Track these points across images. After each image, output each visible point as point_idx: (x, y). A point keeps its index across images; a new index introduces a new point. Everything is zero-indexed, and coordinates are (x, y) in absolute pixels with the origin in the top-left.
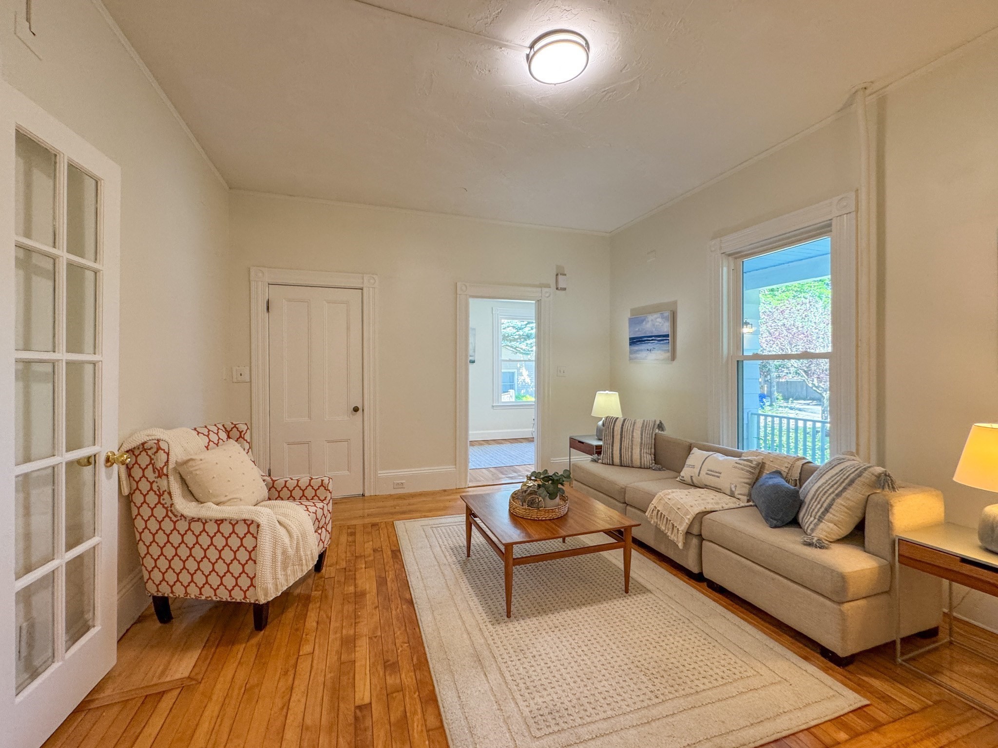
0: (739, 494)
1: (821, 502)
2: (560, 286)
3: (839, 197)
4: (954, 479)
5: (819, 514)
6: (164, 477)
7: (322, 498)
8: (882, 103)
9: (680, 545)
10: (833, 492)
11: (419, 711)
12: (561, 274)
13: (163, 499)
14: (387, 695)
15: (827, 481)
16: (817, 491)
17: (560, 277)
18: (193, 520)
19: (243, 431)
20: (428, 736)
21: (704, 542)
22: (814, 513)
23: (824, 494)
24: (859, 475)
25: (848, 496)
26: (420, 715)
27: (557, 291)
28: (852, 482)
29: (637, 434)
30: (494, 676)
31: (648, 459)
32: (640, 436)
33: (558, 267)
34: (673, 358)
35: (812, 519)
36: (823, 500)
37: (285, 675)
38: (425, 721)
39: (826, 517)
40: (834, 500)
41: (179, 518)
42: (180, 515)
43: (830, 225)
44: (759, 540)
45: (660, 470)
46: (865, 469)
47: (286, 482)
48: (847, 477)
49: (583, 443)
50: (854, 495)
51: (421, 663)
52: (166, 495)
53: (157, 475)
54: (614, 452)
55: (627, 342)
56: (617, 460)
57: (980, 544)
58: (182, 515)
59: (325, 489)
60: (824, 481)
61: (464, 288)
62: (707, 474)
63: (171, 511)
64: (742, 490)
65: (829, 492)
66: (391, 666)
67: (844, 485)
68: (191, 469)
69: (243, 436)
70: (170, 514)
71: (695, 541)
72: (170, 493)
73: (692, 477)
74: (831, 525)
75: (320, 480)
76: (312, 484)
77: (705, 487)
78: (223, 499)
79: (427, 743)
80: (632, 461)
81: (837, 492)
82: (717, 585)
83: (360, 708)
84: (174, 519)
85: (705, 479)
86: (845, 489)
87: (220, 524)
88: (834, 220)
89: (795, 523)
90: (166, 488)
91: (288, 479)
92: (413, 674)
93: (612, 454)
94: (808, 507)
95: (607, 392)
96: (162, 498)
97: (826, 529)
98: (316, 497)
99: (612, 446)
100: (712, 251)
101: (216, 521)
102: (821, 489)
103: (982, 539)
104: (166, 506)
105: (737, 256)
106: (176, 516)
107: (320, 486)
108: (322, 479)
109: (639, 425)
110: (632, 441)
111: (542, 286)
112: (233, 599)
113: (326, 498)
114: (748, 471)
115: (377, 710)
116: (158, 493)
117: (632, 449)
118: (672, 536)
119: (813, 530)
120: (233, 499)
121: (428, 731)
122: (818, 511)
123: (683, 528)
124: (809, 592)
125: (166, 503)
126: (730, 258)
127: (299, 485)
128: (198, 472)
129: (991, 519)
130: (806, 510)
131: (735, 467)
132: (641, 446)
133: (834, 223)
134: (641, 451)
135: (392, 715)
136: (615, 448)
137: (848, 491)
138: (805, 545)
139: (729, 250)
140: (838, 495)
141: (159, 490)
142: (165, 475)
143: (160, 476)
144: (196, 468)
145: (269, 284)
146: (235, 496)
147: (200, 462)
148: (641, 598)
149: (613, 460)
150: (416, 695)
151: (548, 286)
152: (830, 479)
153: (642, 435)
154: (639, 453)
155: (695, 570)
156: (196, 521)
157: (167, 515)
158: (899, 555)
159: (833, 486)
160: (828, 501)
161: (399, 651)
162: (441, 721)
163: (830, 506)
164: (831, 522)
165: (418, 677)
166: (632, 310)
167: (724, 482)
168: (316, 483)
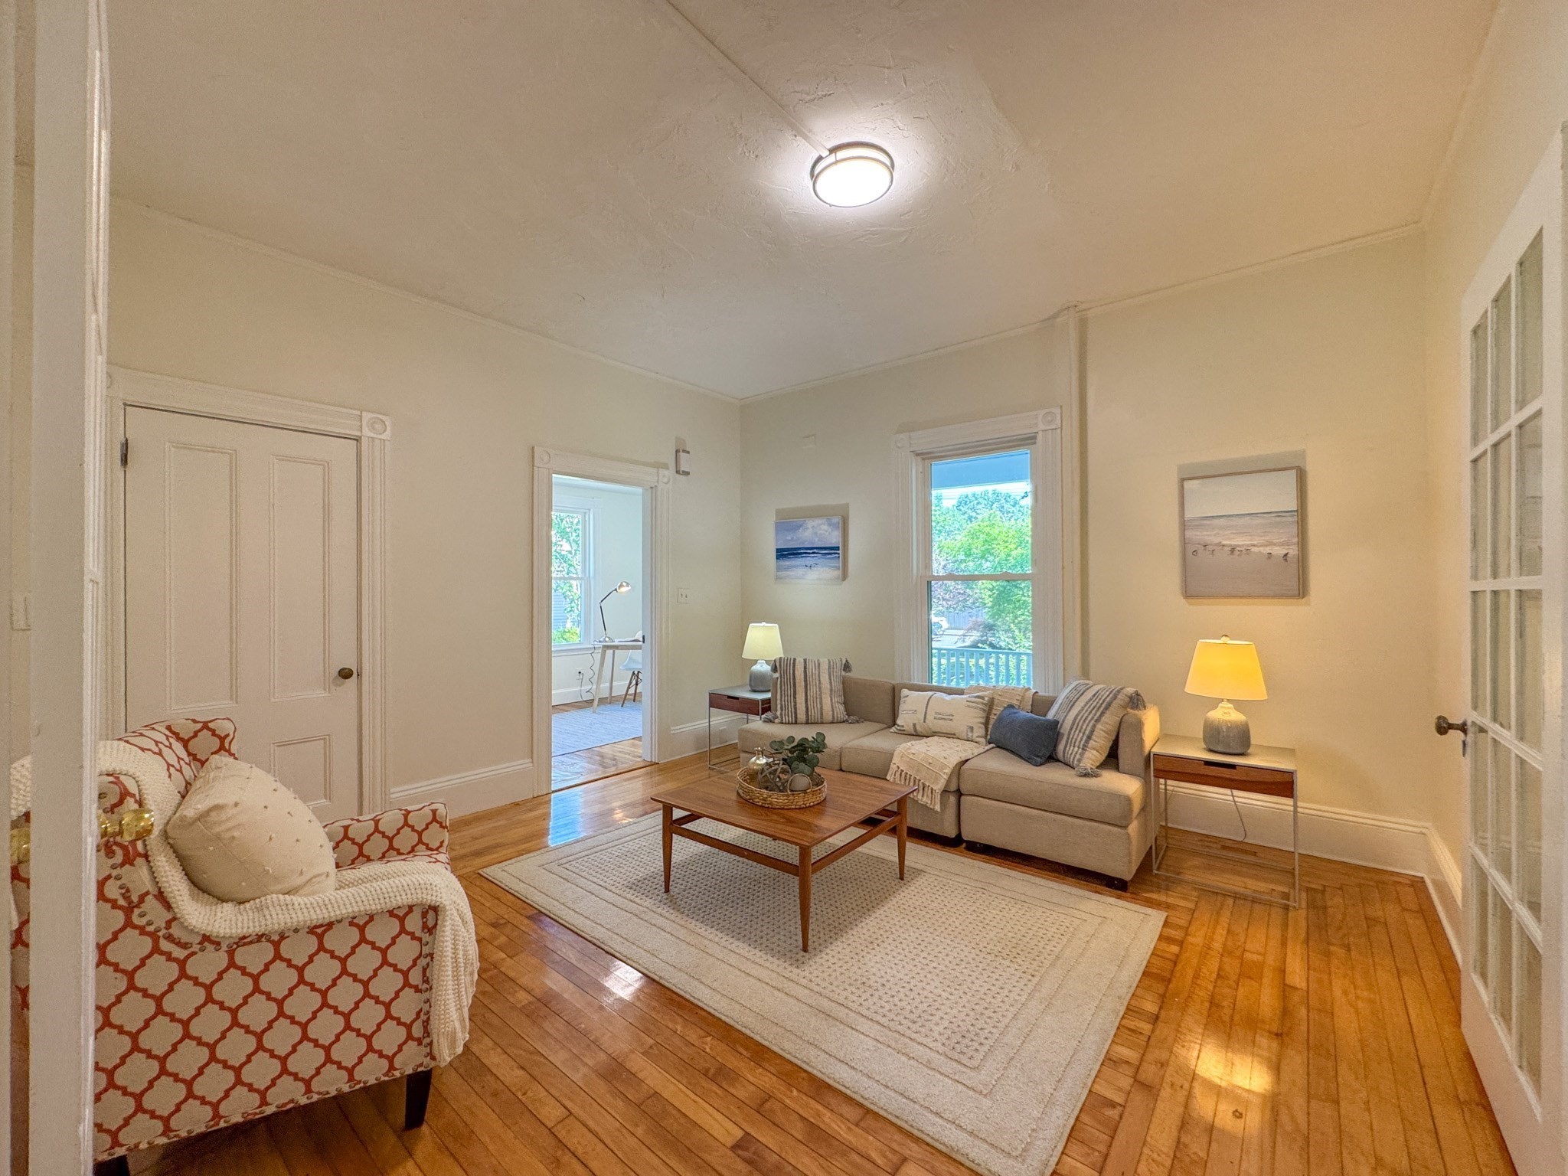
0: (977, 737)
1: (1083, 731)
2: (683, 468)
3: (1047, 410)
4: (1186, 690)
5: (1082, 743)
6: (140, 861)
7: (435, 844)
8: (1083, 324)
9: (938, 808)
10: (1093, 718)
11: (820, 1108)
12: (684, 451)
13: (142, 915)
14: (758, 1112)
15: (1083, 708)
16: (1075, 719)
17: (682, 455)
18: (243, 941)
19: (228, 735)
20: (863, 1129)
21: (963, 798)
22: (1077, 744)
23: (1084, 721)
24: (1115, 697)
25: (1107, 720)
26: (828, 1114)
27: (678, 475)
28: (1109, 705)
29: (825, 678)
30: (864, 1026)
31: (840, 710)
32: (828, 681)
33: (677, 439)
34: (845, 576)
35: (1076, 749)
36: (1084, 727)
37: (558, 1167)
38: (841, 1115)
39: (1090, 745)
40: (1094, 726)
41: (196, 948)
42: (199, 939)
43: (1035, 438)
44: (1036, 781)
45: (858, 722)
46: (1119, 691)
47: (346, 828)
48: (1104, 701)
49: (737, 698)
50: (1110, 720)
51: (760, 1053)
52: (151, 904)
53: (119, 857)
54: (798, 706)
55: (772, 555)
56: (802, 716)
57: (1204, 746)
58: (206, 938)
59: (441, 826)
60: (1080, 708)
61: (546, 458)
62: (935, 718)
63: (169, 938)
64: (979, 731)
65: (1089, 719)
66: (720, 1075)
67: (1101, 709)
68: (217, 830)
69: (227, 747)
70: (165, 945)
71: (952, 799)
72: (161, 897)
73: (914, 724)
74: (1095, 752)
75: (427, 810)
76: (410, 823)
77: (934, 734)
78: (299, 881)
79: (871, 1138)
80: (822, 714)
81: (1096, 718)
82: (980, 844)
83: (736, 1147)
84: (179, 953)
85: (932, 723)
86: (1103, 713)
87: (325, 932)
88: (1040, 434)
89: (1052, 758)
90: (148, 886)
91: (349, 822)
92: (761, 1070)
93: (795, 709)
94: (1068, 738)
95: (764, 624)
96: (137, 911)
97: (1093, 757)
98: (421, 847)
99: (795, 698)
100: (899, 448)
101: (311, 930)
102: (1079, 717)
103: (1205, 742)
104: (151, 929)
105: (927, 457)
106: (184, 946)
107: (431, 823)
108: (433, 807)
109: (825, 666)
110: (820, 688)
111: (659, 466)
112: (359, 1082)
113: (442, 843)
114: (981, 709)
115: (766, 1136)
116: (122, 902)
117: (821, 698)
118: (924, 799)
119: (1079, 761)
120: (315, 877)
121: (857, 1125)
122: (1081, 740)
123: (939, 787)
124: (1096, 824)
125: (150, 923)
126: (919, 459)
127: (381, 828)
128: (236, 834)
129: (1217, 723)
130: (1067, 742)
131: (969, 706)
132: (831, 694)
133: (1040, 436)
134: (831, 700)
135: (793, 1132)
136: (798, 701)
137: (1106, 715)
138: (1081, 776)
139: (919, 449)
140: (1098, 721)
141: (126, 896)
142: (140, 855)
143: (128, 860)
144: (229, 824)
145: (125, 404)
146: (315, 872)
147: (235, 811)
148: (921, 881)
149: (796, 718)
150: (795, 1092)
151: (666, 467)
152: (1085, 705)
153: (830, 679)
154: (830, 704)
155: (951, 833)
156: (251, 942)
157: (156, 950)
158: (1154, 769)
159: (1091, 712)
160: (1089, 728)
161: (708, 1050)
162: (861, 1105)
163: (1092, 732)
164: (1094, 749)
165: (774, 1072)
166: (778, 512)
167: (960, 725)
168: (418, 821)
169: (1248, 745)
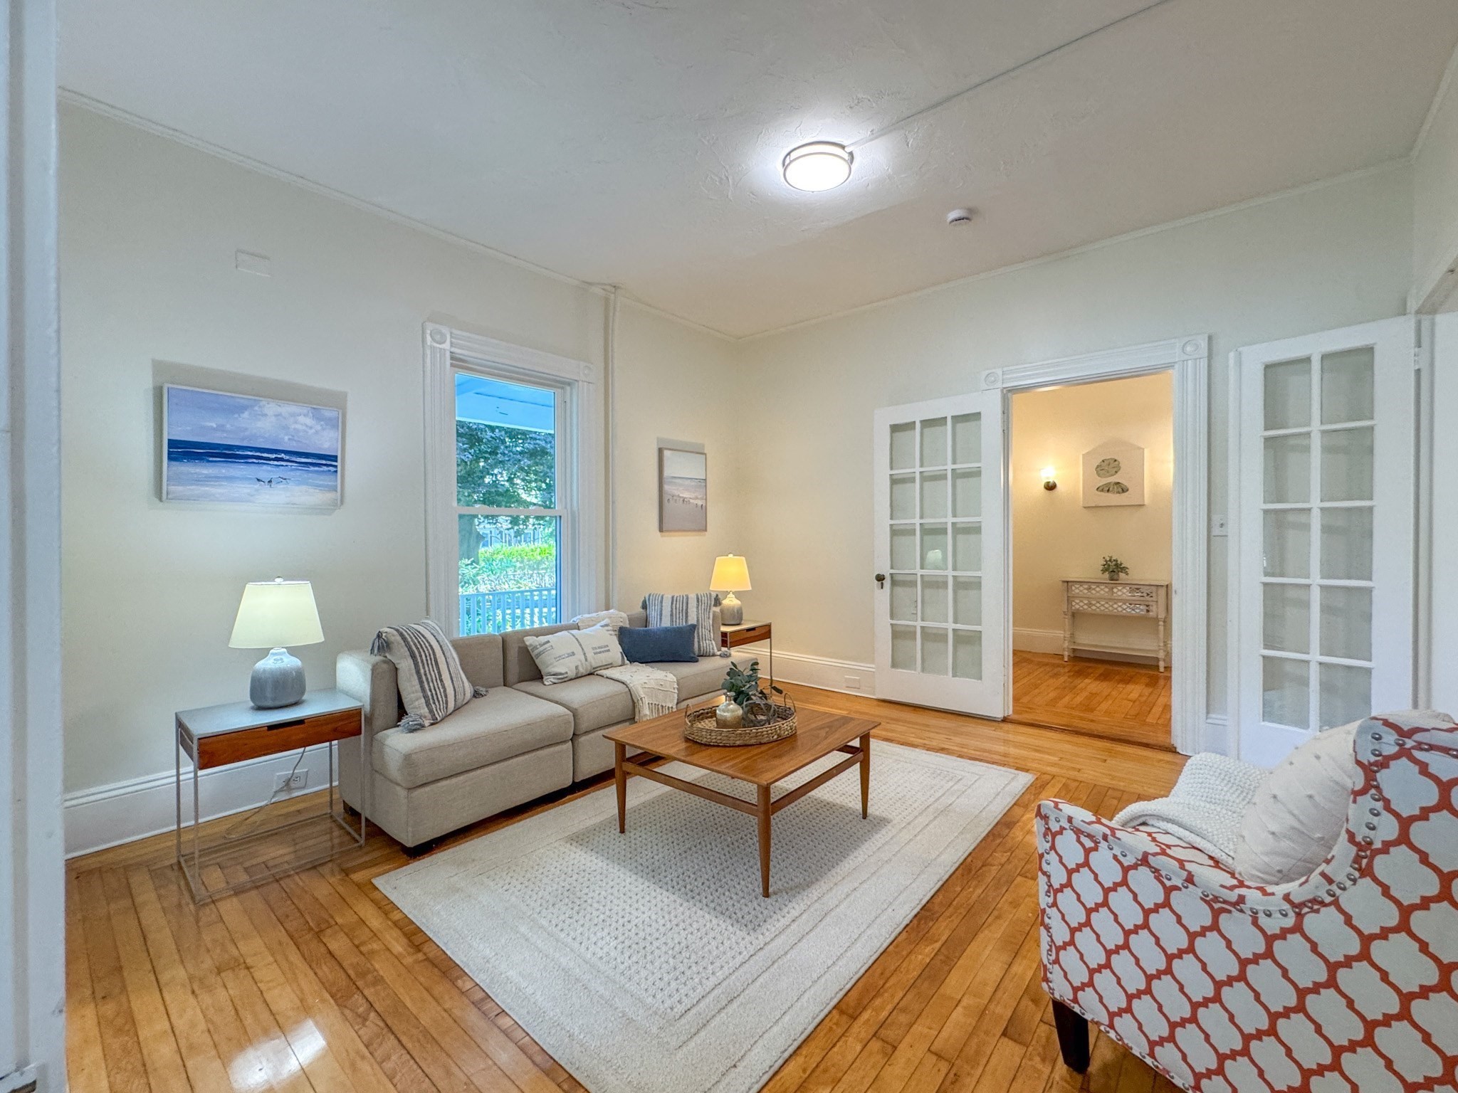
3: (585, 364)
169: (741, 619)
